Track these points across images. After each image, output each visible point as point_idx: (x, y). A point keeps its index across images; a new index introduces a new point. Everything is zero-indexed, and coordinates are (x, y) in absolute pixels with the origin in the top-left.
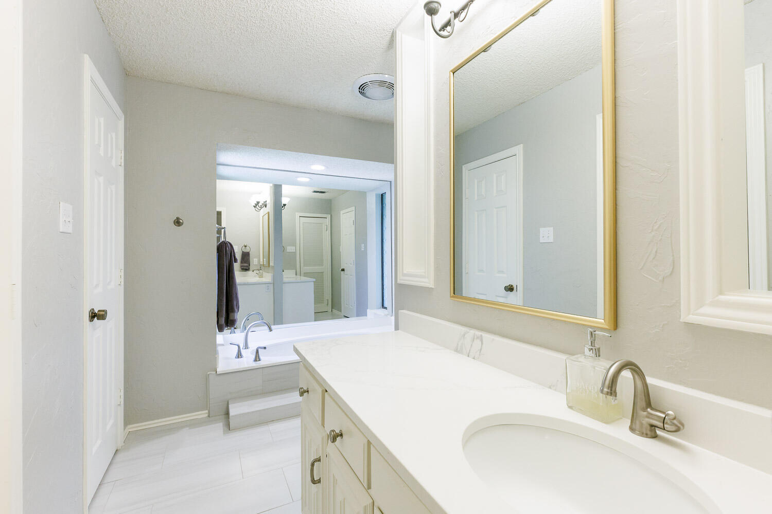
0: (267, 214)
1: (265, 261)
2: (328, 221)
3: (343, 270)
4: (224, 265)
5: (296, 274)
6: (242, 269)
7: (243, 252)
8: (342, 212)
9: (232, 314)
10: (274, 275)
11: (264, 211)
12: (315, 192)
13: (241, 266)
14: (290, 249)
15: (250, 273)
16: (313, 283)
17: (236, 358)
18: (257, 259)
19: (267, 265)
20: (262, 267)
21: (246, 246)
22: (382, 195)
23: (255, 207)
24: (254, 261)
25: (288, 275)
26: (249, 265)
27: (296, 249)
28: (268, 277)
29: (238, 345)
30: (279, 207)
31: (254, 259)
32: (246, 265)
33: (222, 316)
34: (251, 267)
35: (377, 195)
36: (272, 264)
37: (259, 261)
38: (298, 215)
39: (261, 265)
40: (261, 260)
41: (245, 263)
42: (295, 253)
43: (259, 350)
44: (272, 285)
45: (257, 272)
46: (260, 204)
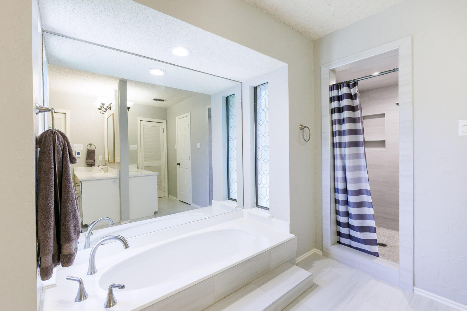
0: (112, 116)
1: (109, 158)
2: (164, 126)
3: (179, 164)
4: (49, 169)
5: (138, 168)
6: (88, 165)
7: (88, 149)
8: (177, 118)
9: (68, 245)
10: (120, 171)
11: (109, 112)
12: (155, 100)
13: (87, 162)
14: (132, 147)
15: (95, 168)
16: (156, 176)
17: (76, 301)
18: (102, 156)
19: (112, 161)
20: (107, 163)
21: (91, 145)
22: (227, 98)
23: (100, 109)
24: (99, 158)
25: (132, 169)
26: (95, 161)
27: (137, 147)
28: (113, 173)
29: (79, 281)
30: (124, 109)
31: (100, 156)
32: (91, 161)
33: (47, 254)
34: (97, 163)
35: (223, 97)
36: (117, 160)
37: (104, 157)
38: (139, 119)
39: (106, 161)
40: (106, 157)
41: (90, 159)
42: (137, 150)
43: (114, 289)
44: (118, 180)
45: (103, 167)
46: (105, 107)
